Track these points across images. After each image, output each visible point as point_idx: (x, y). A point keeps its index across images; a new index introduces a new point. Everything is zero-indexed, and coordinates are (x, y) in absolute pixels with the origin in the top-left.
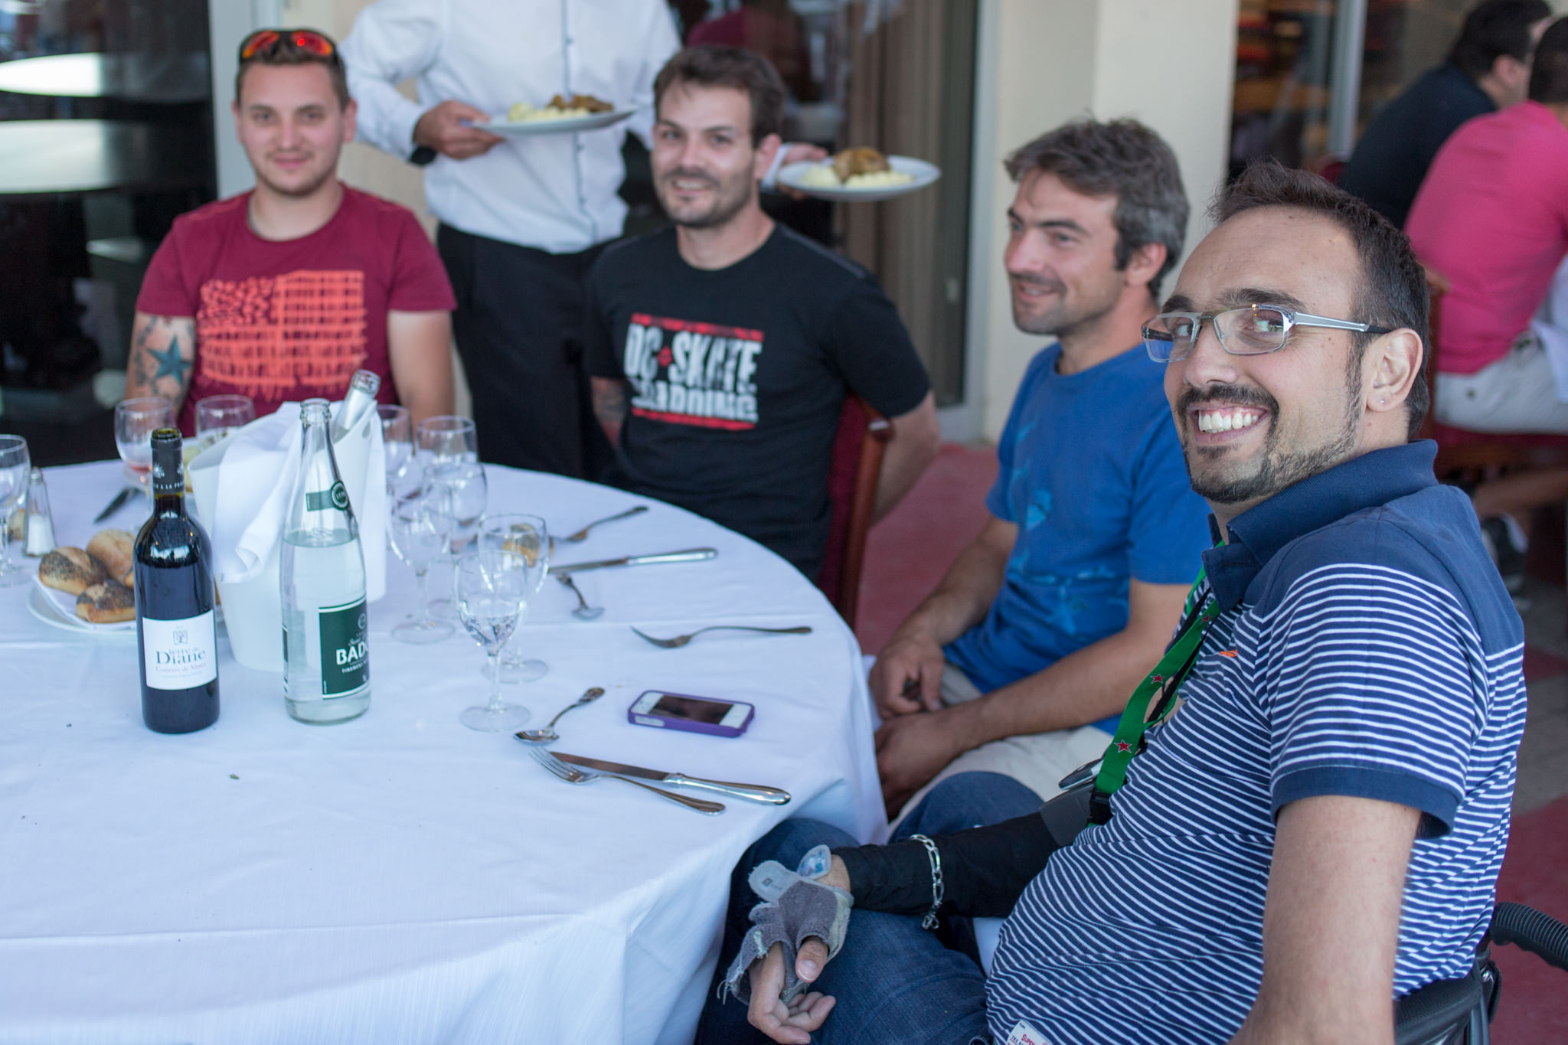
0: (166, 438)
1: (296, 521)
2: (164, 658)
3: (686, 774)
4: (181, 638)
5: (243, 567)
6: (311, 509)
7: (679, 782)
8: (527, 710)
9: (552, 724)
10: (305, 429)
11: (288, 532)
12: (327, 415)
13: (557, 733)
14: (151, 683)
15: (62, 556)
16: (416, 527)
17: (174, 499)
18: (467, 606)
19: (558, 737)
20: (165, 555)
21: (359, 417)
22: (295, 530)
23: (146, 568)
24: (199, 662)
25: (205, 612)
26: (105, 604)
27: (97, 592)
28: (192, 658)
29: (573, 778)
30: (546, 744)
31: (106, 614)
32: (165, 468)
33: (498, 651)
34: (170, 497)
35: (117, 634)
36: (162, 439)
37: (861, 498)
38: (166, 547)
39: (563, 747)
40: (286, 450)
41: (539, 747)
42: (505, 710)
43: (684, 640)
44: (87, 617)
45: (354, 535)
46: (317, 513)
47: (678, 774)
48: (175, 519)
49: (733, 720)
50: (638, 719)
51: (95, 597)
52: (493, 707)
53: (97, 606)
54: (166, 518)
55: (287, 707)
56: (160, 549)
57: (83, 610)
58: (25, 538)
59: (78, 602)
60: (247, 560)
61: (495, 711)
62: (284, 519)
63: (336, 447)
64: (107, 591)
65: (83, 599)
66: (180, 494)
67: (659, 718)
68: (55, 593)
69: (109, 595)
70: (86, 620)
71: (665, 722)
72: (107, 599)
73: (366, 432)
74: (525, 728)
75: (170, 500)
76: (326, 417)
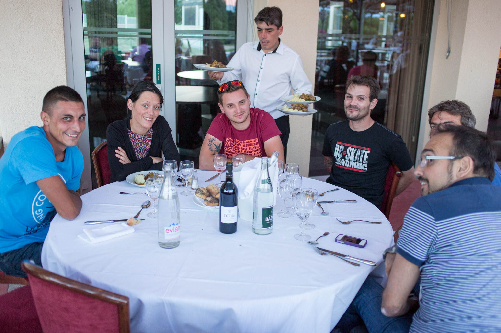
0: (230, 164)
1: (258, 186)
2: (225, 216)
3: (350, 256)
4: (230, 211)
5: (245, 196)
6: (262, 183)
7: (349, 258)
8: (310, 236)
9: (317, 240)
10: (262, 164)
11: (256, 188)
12: (268, 161)
13: (318, 243)
14: (222, 221)
15: (201, 190)
16: (284, 189)
17: (230, 179)
18: (298, 209)
19: (318, 244)
20: (227, 191)
21: (274, 162)
22: (258, 188)
23: (223, 194)
24: (233, 218)
25: (236, 206)
26: (211, 202)
27: (209, 199)
28: (232, 216)
29: (322, 254)
30: (315, 245)
31: (211, 204)
32: (229, 171)
33: (304, 221)
34: (230, 178)
35: (214, 209)
36: (229, 164)
37: (392, 191)
38: (228, 190)
39: (320, 246)
40: (256, 169)
41: (314, 246)
42: (305, 236)
43: (349, 223)
44: (207, 205)
45: (272, 190)
46: (263, 184)
47: (348, 256)
48: (230, 183)
49: (362, 243)
50: (338, 241)
51: (209, 200)
52: (302, 235)
53: (209, 202)
54: (228, 183)
55: (253, 230)
56: (226, 190)
57: (206, 203)
58: (192, 185)
59: (204, 201)
60: (246, 194)
61: (302, 236)
62: (255, 186)
63: (269, 168)
64: (211, 199)
65: (206, 200)
66: (232, 178)
67: (343, 241)
68: (199, 198)
69: (212, 200)
70: (206, 205)
71: (345, 242)
72: (212, 201)
73: (275, 166)
74: (310, 241)
75: (229, 179)
76: (267, 162)
